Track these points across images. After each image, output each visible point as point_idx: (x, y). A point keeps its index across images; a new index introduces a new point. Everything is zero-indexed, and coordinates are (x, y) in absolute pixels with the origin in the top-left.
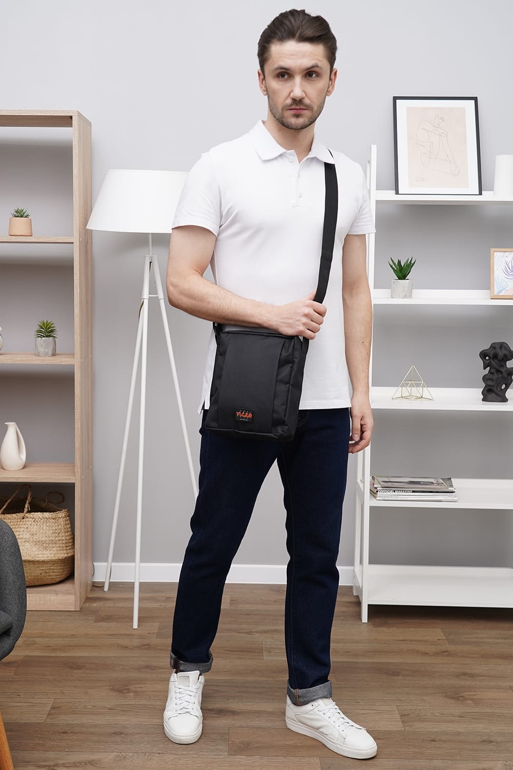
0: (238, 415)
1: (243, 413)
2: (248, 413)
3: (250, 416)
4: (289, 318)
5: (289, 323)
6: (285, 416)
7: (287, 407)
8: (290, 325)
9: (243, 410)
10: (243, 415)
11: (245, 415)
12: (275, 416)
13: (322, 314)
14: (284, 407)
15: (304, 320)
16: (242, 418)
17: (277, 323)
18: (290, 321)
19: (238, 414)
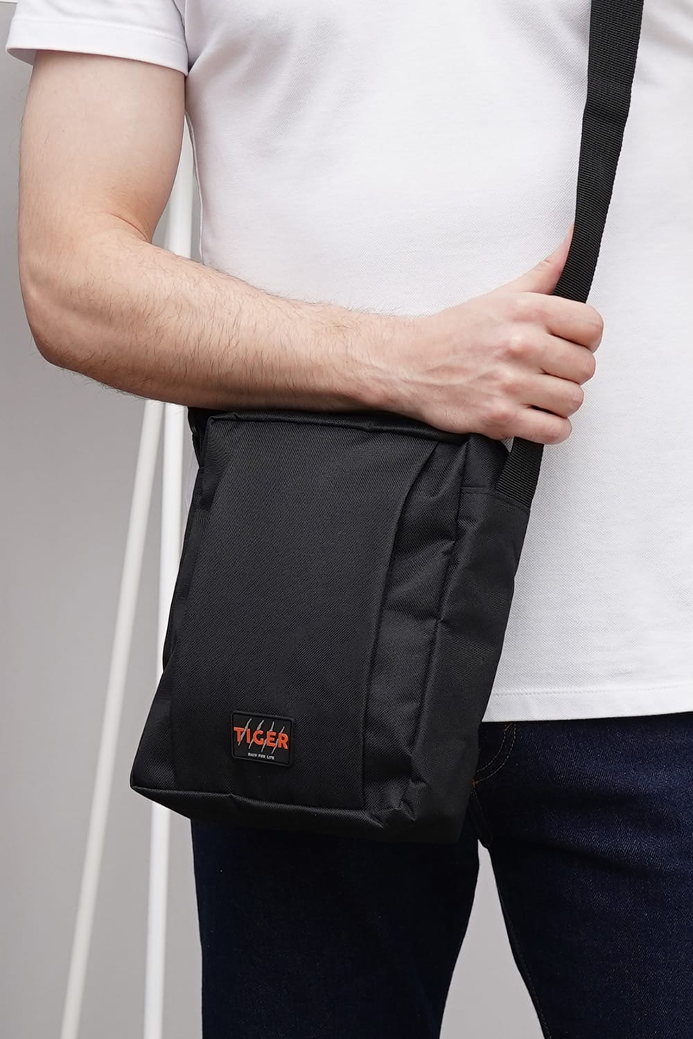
0: (240, 738)
1: (259, 731)
2: (277, 730)
3: (283, 741)
4: (451, 370)
5: (452, 387)
6: (411, 743)
7: (420, 709)
8: (457, 397)
9: (256, 720)
10: (259, 737)
11: (264, 736)
12: (374, 740)
13: (585, 342)
14: (411, 707)
15: (510, 374)
16: (256, 748)
17: (413, 389)
18: (458, 381)
19: (242, 732)
